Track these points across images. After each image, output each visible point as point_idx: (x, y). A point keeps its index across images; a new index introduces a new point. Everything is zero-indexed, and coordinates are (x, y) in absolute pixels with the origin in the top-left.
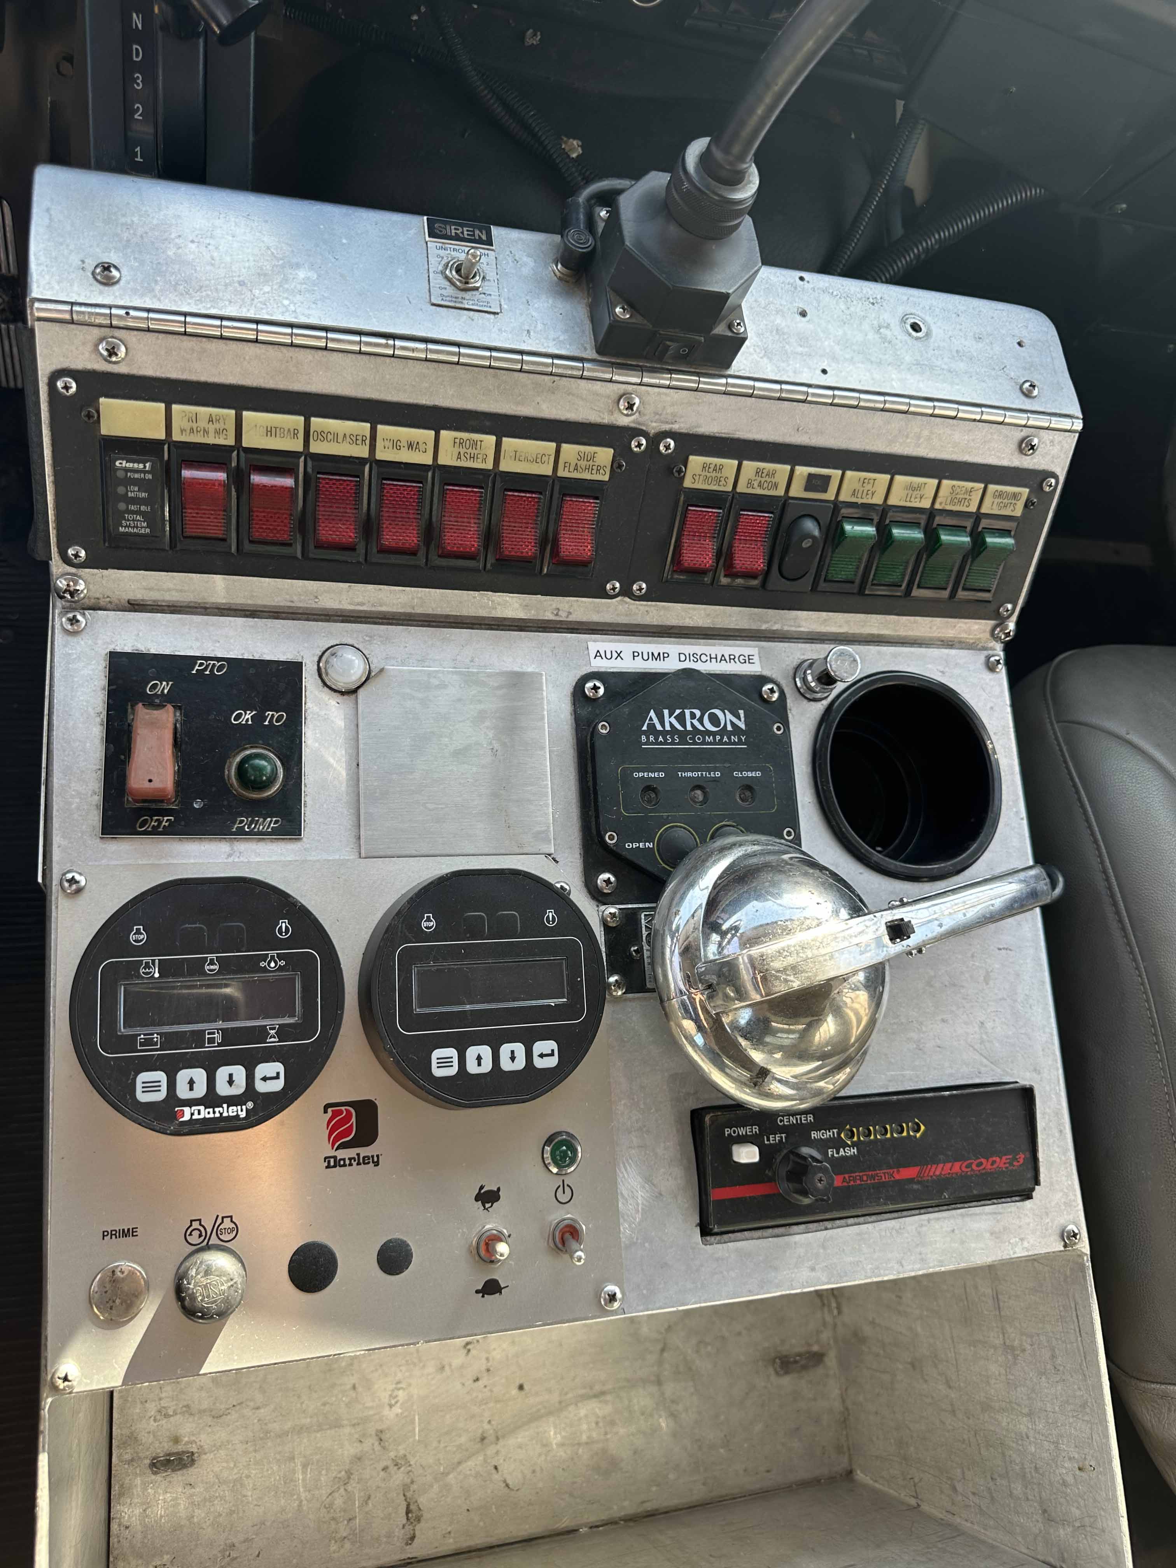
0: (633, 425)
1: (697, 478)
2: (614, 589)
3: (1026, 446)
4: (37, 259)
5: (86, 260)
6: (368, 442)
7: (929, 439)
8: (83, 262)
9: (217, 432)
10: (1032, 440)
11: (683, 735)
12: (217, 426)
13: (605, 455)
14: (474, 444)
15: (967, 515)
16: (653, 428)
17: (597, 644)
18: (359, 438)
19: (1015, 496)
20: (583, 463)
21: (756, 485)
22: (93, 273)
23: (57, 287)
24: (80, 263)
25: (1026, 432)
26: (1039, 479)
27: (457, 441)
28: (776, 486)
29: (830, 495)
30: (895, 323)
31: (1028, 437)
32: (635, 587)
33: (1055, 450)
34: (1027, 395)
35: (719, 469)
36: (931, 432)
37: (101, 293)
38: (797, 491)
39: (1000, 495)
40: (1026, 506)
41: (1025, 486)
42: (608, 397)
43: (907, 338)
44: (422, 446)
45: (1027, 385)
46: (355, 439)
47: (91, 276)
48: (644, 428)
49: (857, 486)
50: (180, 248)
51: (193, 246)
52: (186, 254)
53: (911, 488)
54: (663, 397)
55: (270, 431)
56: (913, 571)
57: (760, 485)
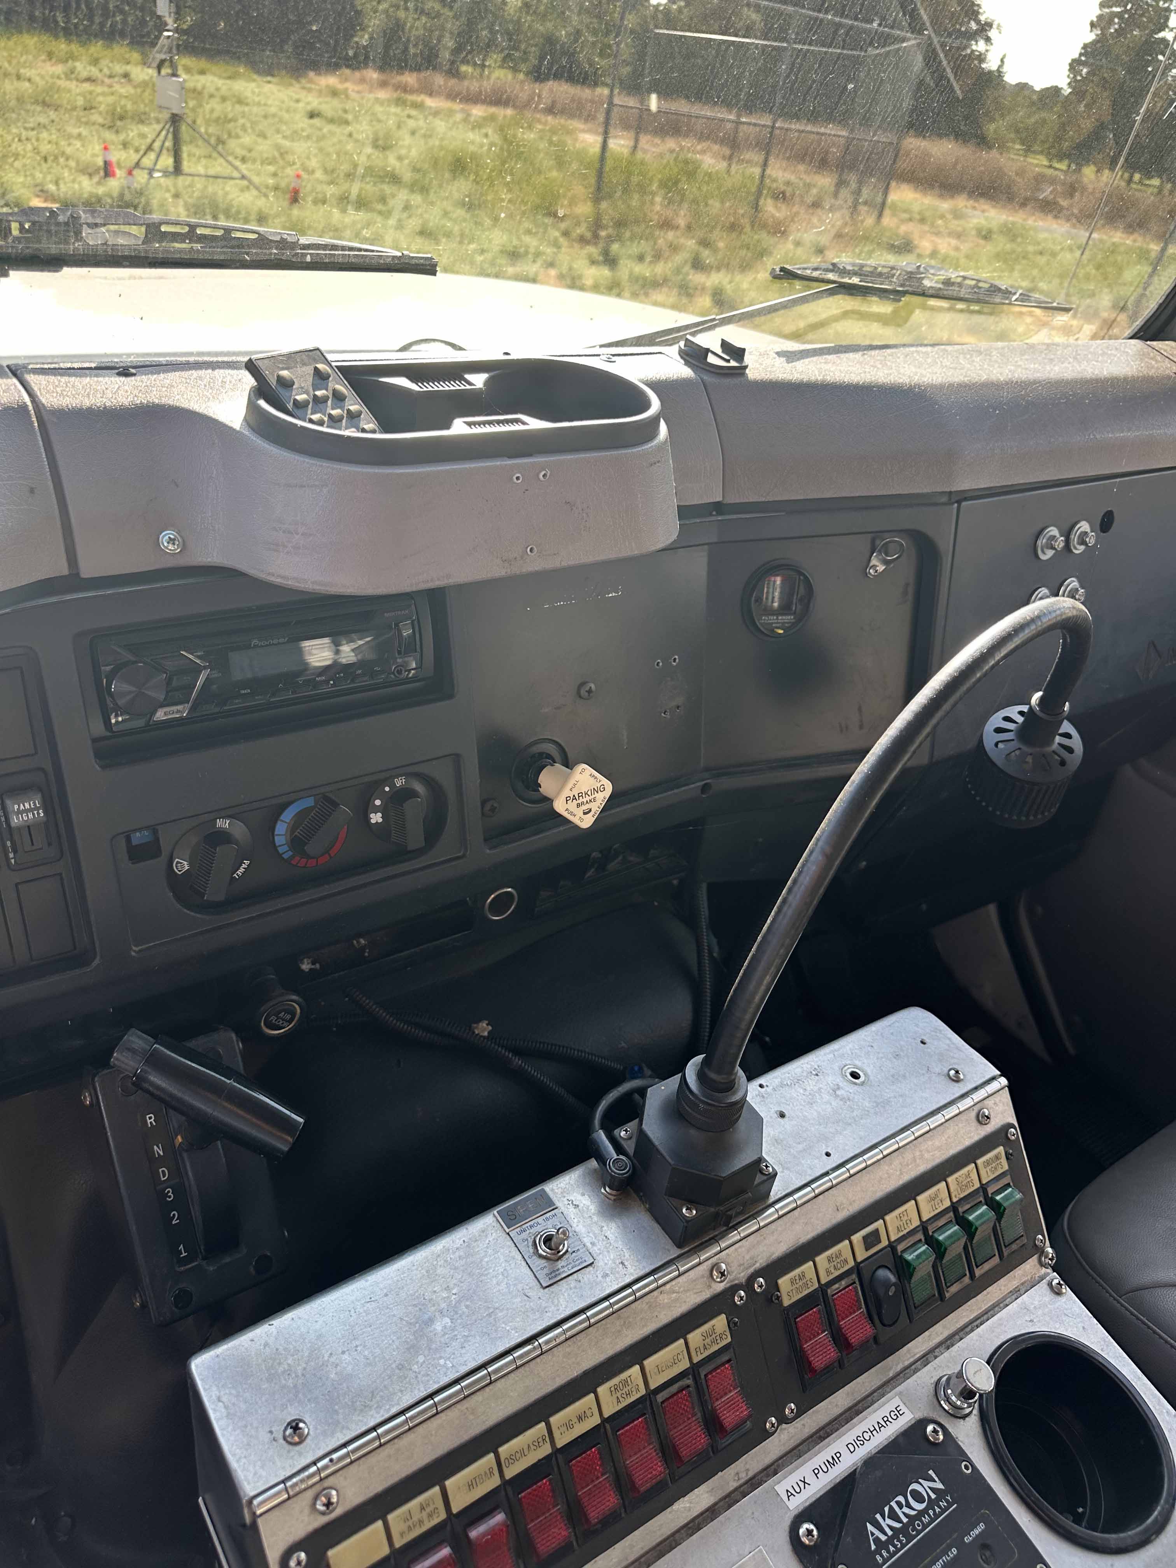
0: (728, 1285)
1: (791, 1294)
2: (773, 1425)
3: (982, 1119)
4: (234, 1455)
5: (273, 1429)
6: (547, 1439)
7: (922, 1156)
8: (271, 1432)
9: (430, 1516)
10: (984, 1113)
11: (904, 1530)
12: (428, 1510)
13: (720, 1323)
14: (625, 1382)
15: (976, 1191)
16: (743, 1277)
17: (783, 1484)
18: (540, 1440)
19: (997, 1157)
20: (708, 1341)
21: (833, 1271)
22: (285, 1438)
23: (264, 1474)
24: (269, 1435)
25: (976, 1109)
26: (1003, 1135)
27: (613, 1389)
28: (846, 1261)
29: (884, 1243)
30: (839, 1080)
31: (980, 1111)
32: (787, 1411)
33: (1000, 1108)
34: (957, 1080)
35: (802, 1276)
36: (921, 1151)
37: (300, 1454)
38: (861, 1255)
39: (987, 1163)
40: (1007, 1158)
41: (998, 1146)
42: (703, 1276)
43: (856, 1087)
44: (589, 1413)
45: (952, 1073)
46: (537, 1444)
47: (283, 1442)
48: (737, 1282)
49: (898, 1223)
50: (337, 1365)
51: (346, 1356)
52: (345, 1368)
53: (932, 1199)
54: (740, 1250)
55: (471, 1485)
56: (966, 1258)
57: (835, 1269)
